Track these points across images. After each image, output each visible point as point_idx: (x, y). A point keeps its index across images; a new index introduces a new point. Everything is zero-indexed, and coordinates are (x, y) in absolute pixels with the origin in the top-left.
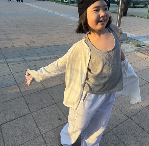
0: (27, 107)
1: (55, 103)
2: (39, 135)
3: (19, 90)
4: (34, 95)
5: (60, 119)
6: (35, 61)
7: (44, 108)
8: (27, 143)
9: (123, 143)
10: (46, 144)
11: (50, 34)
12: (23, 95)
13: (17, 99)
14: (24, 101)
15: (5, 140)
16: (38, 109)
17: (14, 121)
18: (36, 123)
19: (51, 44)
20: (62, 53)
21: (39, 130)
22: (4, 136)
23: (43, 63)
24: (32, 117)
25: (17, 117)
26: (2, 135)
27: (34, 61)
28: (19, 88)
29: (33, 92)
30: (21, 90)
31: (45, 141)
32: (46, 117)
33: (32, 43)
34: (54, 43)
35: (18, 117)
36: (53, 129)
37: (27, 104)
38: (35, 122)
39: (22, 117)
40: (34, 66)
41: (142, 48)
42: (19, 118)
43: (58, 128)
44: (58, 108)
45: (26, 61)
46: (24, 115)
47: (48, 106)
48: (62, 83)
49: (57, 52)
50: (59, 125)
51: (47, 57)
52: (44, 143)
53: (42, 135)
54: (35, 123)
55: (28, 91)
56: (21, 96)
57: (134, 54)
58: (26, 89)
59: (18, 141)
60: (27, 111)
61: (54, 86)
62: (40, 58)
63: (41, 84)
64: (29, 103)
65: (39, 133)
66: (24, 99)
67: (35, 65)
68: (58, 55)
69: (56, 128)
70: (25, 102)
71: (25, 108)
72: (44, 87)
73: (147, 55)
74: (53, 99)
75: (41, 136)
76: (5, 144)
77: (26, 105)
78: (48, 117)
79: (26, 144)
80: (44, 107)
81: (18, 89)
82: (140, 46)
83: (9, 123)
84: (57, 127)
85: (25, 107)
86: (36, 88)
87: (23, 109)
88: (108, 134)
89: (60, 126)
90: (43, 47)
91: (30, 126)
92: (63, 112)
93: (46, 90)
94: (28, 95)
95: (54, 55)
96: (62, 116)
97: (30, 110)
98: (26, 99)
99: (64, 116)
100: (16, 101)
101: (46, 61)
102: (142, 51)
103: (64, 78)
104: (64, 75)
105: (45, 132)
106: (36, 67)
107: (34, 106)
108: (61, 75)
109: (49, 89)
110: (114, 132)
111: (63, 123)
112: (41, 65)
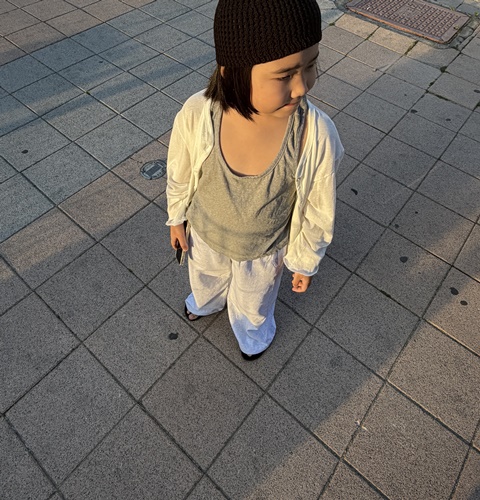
0: (63, 328)
1: (141, 286)
2: (131, 406)
3: (11, 273)
4: (68, 278)
5: (173, 336)
6: (22, 132)
7: (117, 314)
8: (106, 441)
9: (348, 353)
10: (158, 424)
12: (33, 287)
14: (45, 307)
15: (38, 456)
16: (99, 323)
17: (39, 388)
18: (109, 372)
20: (102, 70)
21: (127, 391)
22: (31, 444)
23: (50, 135)
24: (89, 356)
25: (43, 372)
26: (24, 442)
27: (13, 135)
28: (6, 262)
29: (61, 265)
30: (18, 270)
31: (153, 418)
32: (131, 342)
35: (47, 370)
36: (164, 374)
37: (59, 317)
38: (107, 369)
39: (61, 366)
40: (21, 154)
42: (51, 373)
43: (176, 366)
44: (157, 299)
46: (63, 356)
47: (125, 304)
48: (141, 206)
49: (81, 69)
50: (176, 357)
51: (56, 104)
52: (153, 424)
53: (139, 403)
54: (105, 372)
55: (40, 265)
56: (27, 290)
57: (333, 24)
58: (34, 261)
59: (79, 446)
60: (67, 341)
61: (121, 224)
62: (30, 113)
63: (76, 228)
64: (63, 310)
65: (130, 401)
66: (40, 302)
67: (25, 152)
68: (91, 86)
69: (170, 368)
70: (48, 313)
71: (57, 331)
72: (89, 235)
73: (373, 21)
74: (130, 271)
75: (137, 408)
76: (45, 467)
77: (56, 320)
78: (138, 340)
79: (104, 447)
80: (113, 310)
81: (5, 266)
83: (27, 397)
84: (174, 364)
85: (56, 328)
86: (65, 248)
87: (52, 338)
88: (308, 338)
89: (179, 358)
90: (22, 54)
91: (94, 386)
92: (177, 310)
93: (98, 247)
94: (49, 282)
95: (76, 89)
96: (176, 324)
97: (75, 335)
98: (47, 299)
99: (182, 323)
100: (16, 318)
101: (55, 121)
102: (357, 6)
103: (142, 183)
104: (138, 169)
105: (144, 390)
106: (31, 156)
107: (83, 316)
108: (129, 174)
109: (108, 240)
110: (323, 329)
111: (186, 345)
112: (46, 145)
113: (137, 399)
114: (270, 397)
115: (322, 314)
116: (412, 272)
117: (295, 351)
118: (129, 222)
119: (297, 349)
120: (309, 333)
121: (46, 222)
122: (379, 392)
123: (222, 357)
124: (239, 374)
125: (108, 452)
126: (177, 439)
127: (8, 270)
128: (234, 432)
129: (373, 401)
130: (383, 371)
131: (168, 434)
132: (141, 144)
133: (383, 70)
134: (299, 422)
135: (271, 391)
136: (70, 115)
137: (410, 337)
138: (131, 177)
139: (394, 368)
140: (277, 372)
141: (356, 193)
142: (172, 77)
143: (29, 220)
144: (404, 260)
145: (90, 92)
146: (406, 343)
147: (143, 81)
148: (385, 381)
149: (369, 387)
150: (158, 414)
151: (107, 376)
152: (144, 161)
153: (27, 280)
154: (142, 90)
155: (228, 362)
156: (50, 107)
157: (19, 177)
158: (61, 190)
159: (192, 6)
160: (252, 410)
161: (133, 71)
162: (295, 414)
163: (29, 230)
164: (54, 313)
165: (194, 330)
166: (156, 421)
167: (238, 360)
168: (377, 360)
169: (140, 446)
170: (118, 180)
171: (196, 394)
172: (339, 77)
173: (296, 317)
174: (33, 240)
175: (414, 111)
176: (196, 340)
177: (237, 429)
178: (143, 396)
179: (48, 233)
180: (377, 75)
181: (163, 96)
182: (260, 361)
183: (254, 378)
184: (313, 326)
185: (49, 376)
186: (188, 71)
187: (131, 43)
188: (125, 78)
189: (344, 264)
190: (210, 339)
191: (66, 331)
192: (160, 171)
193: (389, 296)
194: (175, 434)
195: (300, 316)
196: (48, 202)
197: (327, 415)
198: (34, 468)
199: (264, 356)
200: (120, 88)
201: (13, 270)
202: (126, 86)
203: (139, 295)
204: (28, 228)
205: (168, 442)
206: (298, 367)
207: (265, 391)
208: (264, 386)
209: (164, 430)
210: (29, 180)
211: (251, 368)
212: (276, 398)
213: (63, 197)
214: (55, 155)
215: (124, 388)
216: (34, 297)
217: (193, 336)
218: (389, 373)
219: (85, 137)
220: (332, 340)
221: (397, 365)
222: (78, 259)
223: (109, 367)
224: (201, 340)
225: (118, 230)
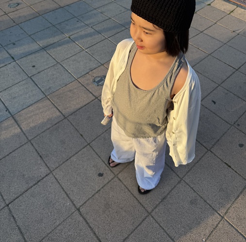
0: (43, 163)
1: (86, 144)
2: (74, 211)
3: (19, 130)
4: (48, 136)
5: (101, 175)
6: (33, 56)
7: (71, 159)
8: (59, 228)
9: (202, 198)
10: (87, 223)
12: (30, 139)
13: (21, 148)
14: (34, 150)
15: (24, 231)
16: (62, 163)
17: (27, 194)
18: (64, 190)
20: (78, 26)
21: (72, 202)
22: (20, 223)
23: (48, 58)
24: (54, 180)
25: (30, 185)
26: (16, 222)
27: (29, 57)
28: (18, 124)
29: (45, 128)
30: (23, 129)
31: (85, 219)
32: (78, 175)
33: (15, 9)
35: (32, 185)
36: (93, 196)
37: (41, 157)
38: (63, 188)
39: (39, 183)
40: (31, 68)
42: (34, 187)
43: (101, 192)
44: (94, 152)
45: (13, 58)
46: (41, 178)
47: (76, 153)
48: (91, 100)
49: (67, 25)
50: (101, 187)
51: (52, 42)
52: (84, 223)
53: (78, 210)
54: (62, 190)
55: (35, 127)
56: (26, 140)
57: (210, 5)
58: (32, 125)
59: (44, 229)
60: (43, 170)
61: (79, 109)
62: (38, 46)
63: (55, 109)
64: (43, 153)
65: (73, 208)
66: (32, 148)
67: (34, 66)
68: (71, 33)
69: (97, 192)
70: (36, 153)
71: (40, 164)
72: (62, 114)
73: (234, 4)
74: (81, 135)
75: (77, 212)
76: (25, 237)
77: (39, 158)
78: (81, 174)
79: (57, 231)
80: (70, 156)
81: (17, 126)
83: (21, 198)
84: (99, 190)
85: (39, 162)
86: (48, 120)
87: (36, 168)
88: (178, 186)
89: (103, 187)
90: (38, 15)
91: (55, 196)
92: (104, 160)
93: (66, 120)
94: (38, 137)
95: (63, 35)
96: (103, 168)
97: (48, 168)
98: (36, 146)
99: (107, 168)
100: (19, 154)
101: (52, 51)
103: (93, 87)
104: (91, 80)
105: (82, 203)
106: (36, 69)
107: (53, 158)
108: (86, 82)
109: (72, 117)
110: (187, 181)
111: (107, 181)
112: (45, 64)
113: (78, 207)
114: (152, 217)
115: (187, 173)
117: (170, 192)
118: (84, 108)
120: (179, 182)
121: (40, 105)
122: (219, 223)
123: (127, 190)
124: (136, 201)
125: (59, 234)
126: (97, 233)
127: (18, 128)
128: (130, 235)
129: (214, 229)
130: (222, 211)
131: (92, 229)
132: (95, 66)
133: (238, 32)
134: (168, 234)
135: (153, 214)
136: (59, 48)
137: (241, 193)
138: (88, 84)
139: (229, 211)
140: (157, 203)
141: (215, 103)
142: (115, 31)
143: (32, 102)
144: (241, 146)
145: (71, 37)
146: (238, 196)
147: (99, 32)
148: (223, 217)
149: (212, 220)
151: (63, 192)
152: (95, 75)
153: (27, 135)
154: (98, 37)
155: (130, 193)
156: (49, 44)
157: (29, 79)
158: (50, 88)
160: (141, 223)
161: (94, 27)
162: (166, 229)
163: (31, 108)
164: (39, 154)
165: (113, 173)
166: (86, 221)
167: (136, 193)
168: (219, 204)
169: (76, 234)
170: (80, 85)
171: (110, 209)
172: (210, 35)
173: (172, 172)
174: (32, 114)
176: (113, 179)
177: (132, 233)
178: (81, 206)
179: (40, 111)
180: (234, 34)
181: (109, 41)
182: (149, 195)
183: (144, 204)
184: (182, 179)
185: (33, 188)
186: (123, 28)
187: (95, 12)
188: (90, 30)
189: (204, 144)
190: (121, 179)
191: (44, 165)
193: (230, 167)
194: (96, 230)
195: (174, 172)
196: (43, 94)
197: (185, 233)
198: (20, 237)
199: (151, 193)
200: (86, 36)
201: (21, 129)
202: (90, 35)
203: (85, 149)
204: (31, 107)
205: (92, 235)
206: (170, 202)
207: (150, 214)
208: (150, 210)
209: (90, 227)
210: (34, 82)
211: (143, 199)
212: (156, 218)
213: (50, 92)
214: (49, 69)
215: (71, 200)
216: (30, 144)
217: (112, 176)
218: (226, 213)
219: (66, 61)
220: (192, 188)
221: (231, 209)
222: (54, 126)
223: (64, 188)
224: (116, 179)
225: (77, 112)
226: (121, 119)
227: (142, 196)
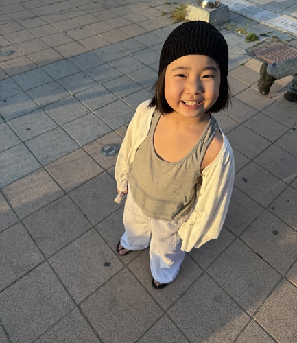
0: (36, 248)
1: (91, 226)
2: (73, 307)
3: (8, 207)
4: (44, 215)
5: (107, 264)
6: (26, 117)
7: (72, 244)
8: (54, 329)
9: (228, 294)
10: (89, 323)
11: (44, 18)
12: (21, 218)
13: (9, 230)
14: (26, 233)
15: (9, 331)
16: (59, 248)
17: (15, 286)
18: (61, 282)
19: (55, 56)
20: (85, 82)
21: (71, 297)
22: (5, 322)
23: (46, 120)
24: (50, 270)
25: (19, 276)
27: (23, 118)
28: (6, 200)
29: (41, 206)
30: (13, 205)
31: (86, 318)
32: (79, 264)
33: (7, 58)
34: (59, 49)
35: (22, 275)
36: (97, 289)
37: (34, 240)
38: (60, 280)
39: (31, 273)
40: (25, 130)
41: (261, 43)
42: (25, 277)
43: (107, 285)
44: (100, 237)
45: (3, 118)
46: (33, 267)
47: (78, 238)
48: (98, 173)
49: (71, 80)
50: (107, 279)
51: (52, 101)
52: (85, 322)
53: (79, 306)
54: (59, 282)
55: (28, 204)
56: (16, 220)
57: (243, 65)
58: (24, 201)
59: (35, 329)
60: (37, 257)
61: (84, 184)
62: (35, 105)
63: (54, 183)
64: (38, 236)
65: (72, 304)
66: (24, 228)
67: (29, 129)
68: (76, 91)
69: (102, 285)
70: (28, 237)
71: (32, 249)
72: (62, 188)
74: (85, 216)
75: (77, 310)
76: (11, 339)
77: (32, 242)
78: (84, 263)
79: (51, 332)
80: (70, 241)
81: (5, 202)
82: (257, 38)
83: (7, 291)
84: (105, 283)
85: (32, 247)
86: (45, 195)
87: (28, 254)
88: (200, 279)
89: (109, 280)
90: (36, 66)
91: (50, 290)
92: (112, 246)
93: (66, 197)
94: (31, 216)
95: (66, 93)
96: (110, 256)
97: (43, 254)
98: (28, 227)
99: (115, 256)
100: (7, 237)
101: (51, 112)
102: (261, 53)
103: (101, 158)
104: (100, 149)
105: (83, 298)
106: (32, 133)
107: (49, 242)
108: (93, 151)
109: (74, 193)
110: (211, 274)
111: (115, 272)
112: (43, 126)
113: (78, 304)
114: (168, 316)
115: (212, 264)
116: (280, 243)
117: (190, 287)
118: (89, 182)
119: (191, 285)
120: (201, 275)
121: (35, 177)
122: (247, 325)
123: (138, 283)
124: (149, 297)
125: (53, 336)
126: (100, 335)
127: (7, 204)
128: (140, 338)
129: (242, 331)
130: (251, 311)
131: (94, 331)
132: (104, 132)
133: (275, 98)
134: (186, 338)
135: (169, 313)
136: (61, 108)
137: (274, 289)
138: (94, 153)
139: (260, 310)
140: (175, 299)
141: (246, 181)
142: (130, 91)
143: (25, 173)
144: (276, 233)
145: (76, 95)
146: (271, 293)
147: (111, 91)
148: (252, 318)
149: (240, 321)
150: (90, 316)
151: (60, 285)
152: (104, 143)
153: (17, 213)
154: (109, 98)
155: (142, 288)
156: (49, 102)
157: (22, 145)
158: (48, 157)
159: (148, 45)
160: (154, 324)
161: (105, 85)
162: (184, 331)
163: (24, 181)
164: (32, 237)
165: (122, 262)
166: (88, 321)
167: (149, 286)
168: (248, 302)
169: (75, 336)
170: (86, 154)
171: (117, 307)
172: (243, 100)
173: (193, 263)
174: (25, 188)
175: (294, 129)
176: (122, 269)
177: (143, 336)
178: (82, 302)
179: (35, 184)
180: (270, 102)
181: (122, 103)
182: (165, 290)
183: (158, 301)
184: (204, 271)
185: (23, 279)
186: (140, 88)
187: (106, 66)
188: (99, 88)
189: (232, 230)
190: (132, 270)
191: (37, 250)
192: (114, 151)
193: (262, 257)
194: (100, 332)
195: (196, 263)
196: (38, 164)
197: (207, 337)
198: (5, 339)
199: (168, 287)
200: (95, 95)
201: (10, 205)
202: (100, 94)
203: (89, 233)
204: (23, 179)
205: (94, 337)
206: (191, 298)
207: (165, 312)
208: (165, 308)
209: (93, 328)
210: (28, 148)
211: (157, 294)
212: (172, 318)
213: (48, 161)
214: (47, 134)
215: (70, 295)
216: (21, 225)
217: (120, 266)
218: (256, 313)
219: (68, 124)
220: (217, 283)
221: (262, 308)
222: (52, 204)
223: (62, 279)
224: (126, 269)
225: (81, 187)
226: (140, 196)
227: (157, 291)
